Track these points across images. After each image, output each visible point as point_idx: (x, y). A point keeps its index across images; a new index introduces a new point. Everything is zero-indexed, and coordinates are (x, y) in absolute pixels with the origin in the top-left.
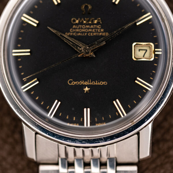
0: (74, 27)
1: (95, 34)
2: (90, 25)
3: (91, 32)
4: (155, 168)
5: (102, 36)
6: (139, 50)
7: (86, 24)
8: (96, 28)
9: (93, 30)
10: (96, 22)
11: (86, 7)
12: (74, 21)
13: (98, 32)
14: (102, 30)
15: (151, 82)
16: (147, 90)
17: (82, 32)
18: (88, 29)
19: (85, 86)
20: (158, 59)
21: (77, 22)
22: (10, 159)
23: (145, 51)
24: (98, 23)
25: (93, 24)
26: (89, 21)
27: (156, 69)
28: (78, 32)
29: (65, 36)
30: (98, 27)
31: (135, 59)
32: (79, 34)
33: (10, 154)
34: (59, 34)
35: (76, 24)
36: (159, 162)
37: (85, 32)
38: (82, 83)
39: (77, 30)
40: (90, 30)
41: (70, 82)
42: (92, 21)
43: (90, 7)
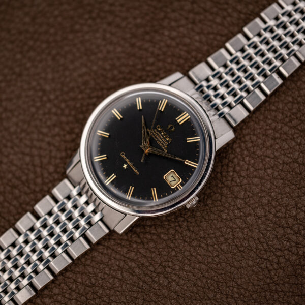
0: (155, 130)
1: (160, 144)
2: (164, 138)
3: (160, 142)
4: (118, 244)
5: (162, 150)
6: (172, 176)
7: (162, 135)
8: (165, 143)
9: (162, 142)
10: (168, 139)
11: (171, 127)
12: (158, 127)
13: (163, 145)
14: (166, 147)
15: (159, 198)
16: (153, 199)
17: (156, 137)
18: (161, 138)
19: (126, 163)
20: (176, 191)
21: (159, 129)
22: (58, 161)
23: (174, 180)
24: (168, 141)
25: (165, 139)
26: (165, 135)
27: (169, 194)
28: (154, 135)
29: (145, 129)
30: (166, 143)
31: (164, 178)
32: (154, 136)
33: (61, 158)
34: (143, 125)
35: (157, 130)
36: (123, 243)
37: (157, 138)
38: (128, 161)
39: (155, 134)
40: (161, 140)
41: (123, 154)
42: (166, 137)
43: (173, 129)
